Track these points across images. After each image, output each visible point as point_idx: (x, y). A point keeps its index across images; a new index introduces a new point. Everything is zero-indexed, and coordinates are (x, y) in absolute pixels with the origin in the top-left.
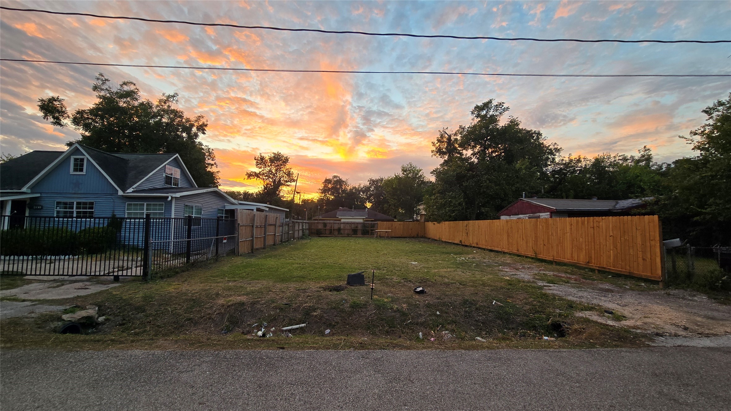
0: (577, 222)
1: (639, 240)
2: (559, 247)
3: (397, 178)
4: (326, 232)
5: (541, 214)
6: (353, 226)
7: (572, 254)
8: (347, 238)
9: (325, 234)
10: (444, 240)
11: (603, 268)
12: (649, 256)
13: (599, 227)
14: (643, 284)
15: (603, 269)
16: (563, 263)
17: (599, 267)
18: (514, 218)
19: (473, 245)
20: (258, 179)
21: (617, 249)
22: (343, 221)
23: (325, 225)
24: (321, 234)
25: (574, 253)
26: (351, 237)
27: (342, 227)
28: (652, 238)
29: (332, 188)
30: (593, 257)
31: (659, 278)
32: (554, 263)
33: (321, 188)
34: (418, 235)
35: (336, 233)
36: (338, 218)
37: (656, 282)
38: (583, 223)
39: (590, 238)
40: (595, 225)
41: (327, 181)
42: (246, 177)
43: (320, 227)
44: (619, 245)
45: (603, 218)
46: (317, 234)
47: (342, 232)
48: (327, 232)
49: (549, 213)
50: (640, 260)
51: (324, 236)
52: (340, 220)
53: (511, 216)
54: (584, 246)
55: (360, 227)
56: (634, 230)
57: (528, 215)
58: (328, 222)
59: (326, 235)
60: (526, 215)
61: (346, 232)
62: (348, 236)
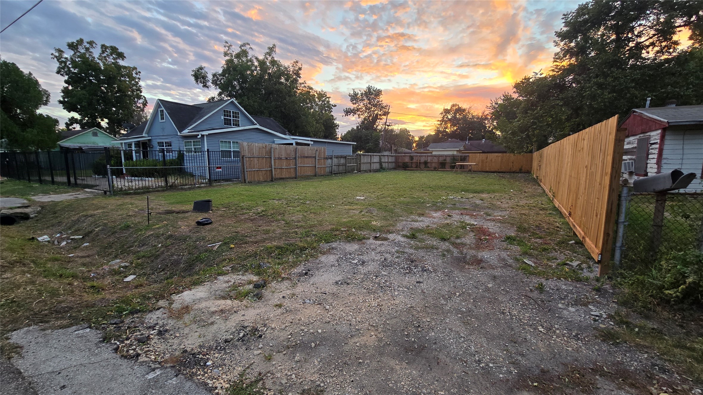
4: (413, 166)
5: (652, 134)
6: (441, 159)
8: (434, 172)
9: (412, 167)
12: (600, 208)
21: (586, 191)
22: (434, 153)
23: (411, 158)
24: (407, 167)
26: (438, 170)
30: (574, 205)
35: (423, 166)
36: (429, 150)
43: (407, 160)
44: (587, 184)
46: (403, 167)
47: (429, 165)
48: (414, 165)
49: (661, 131)
51: (410, 169)
52: (431, 153)
54: (572, 185)
55: (448, 160)
57: (638, 137)
59: (411, 169)
60: (636, 138)
61: (433, 165)
62: (435, 169)
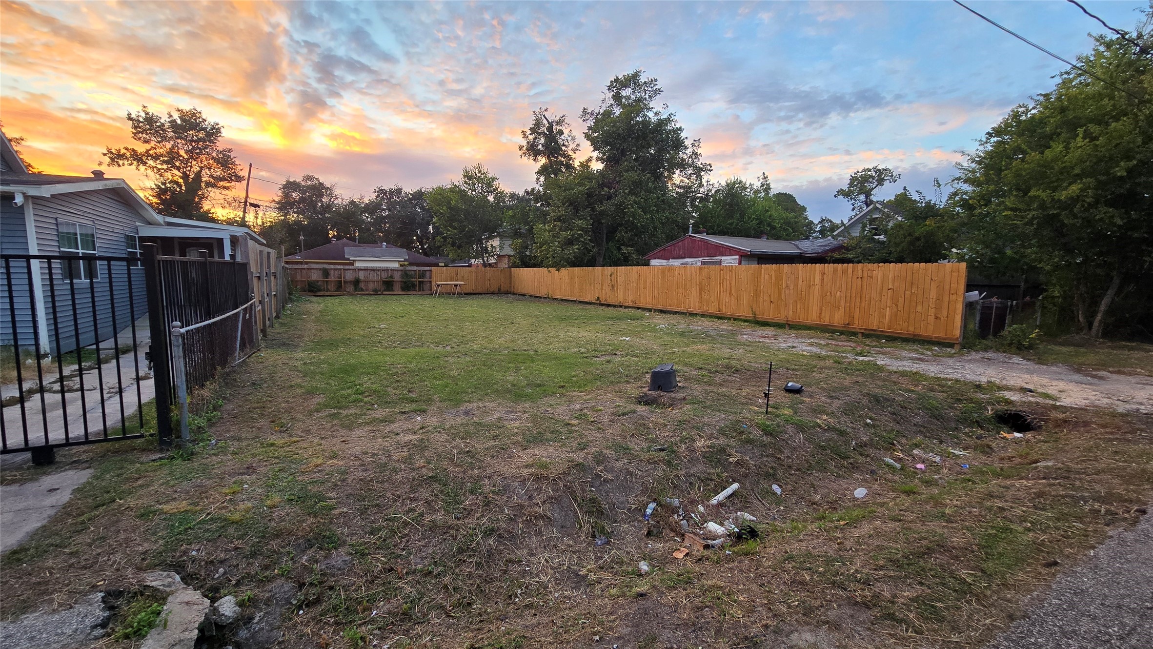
0: (835, 271)
1: (933, 294)
2: (799, 306)
3: (455, 189)
4: (329, 287)
5: (723, 258)
6: (384, 275)
7: (820, 314)
8: (374, 297)
9: (328, 290)
10: (559, 297)
11: (872, 330)
12: (945, 313)
13: (871, 277)
14: (936, 348)
15: (873, 332)
16: (803, 326)
17: (865, 329)
18: (676, 263)
19: (627, 304)
20: (142, 168)
21: (897, 305)
22: (358, 265)
23: (326, 273)
24: (320, 290)
25: (823, 312)
26: (382, 294)
27: (362, 277)
28: (952, 292)
29: (302, 200)
30: (856, 316)
31: (957, 339)
32: (787, 326)
33: (277, 199)
34: (499, 289)
35: (351, 288)
36: (348, 259)
37: (951, 346)
38: (845, 272)
39: (854, 291)
40: (865, 275)
41: (290, 186)
42: (107, 160)
43: (315, 276)
44: (901, 301)
45: (881, 264)
46: (310, 291)
47: (362, 285)
48: (331, 287)
49: (738, 257)
50: (931, 319)
51: (326, 293)
52: (352, 264)
53: (671, 260)
54: (842, 303)
55: (397, 277)
56: (928, 280)
57: (700, 259)
58: (332, 267)
59: (329, 293)
60: (697, 259)
61: (371, 286)
62: (376, 292)
